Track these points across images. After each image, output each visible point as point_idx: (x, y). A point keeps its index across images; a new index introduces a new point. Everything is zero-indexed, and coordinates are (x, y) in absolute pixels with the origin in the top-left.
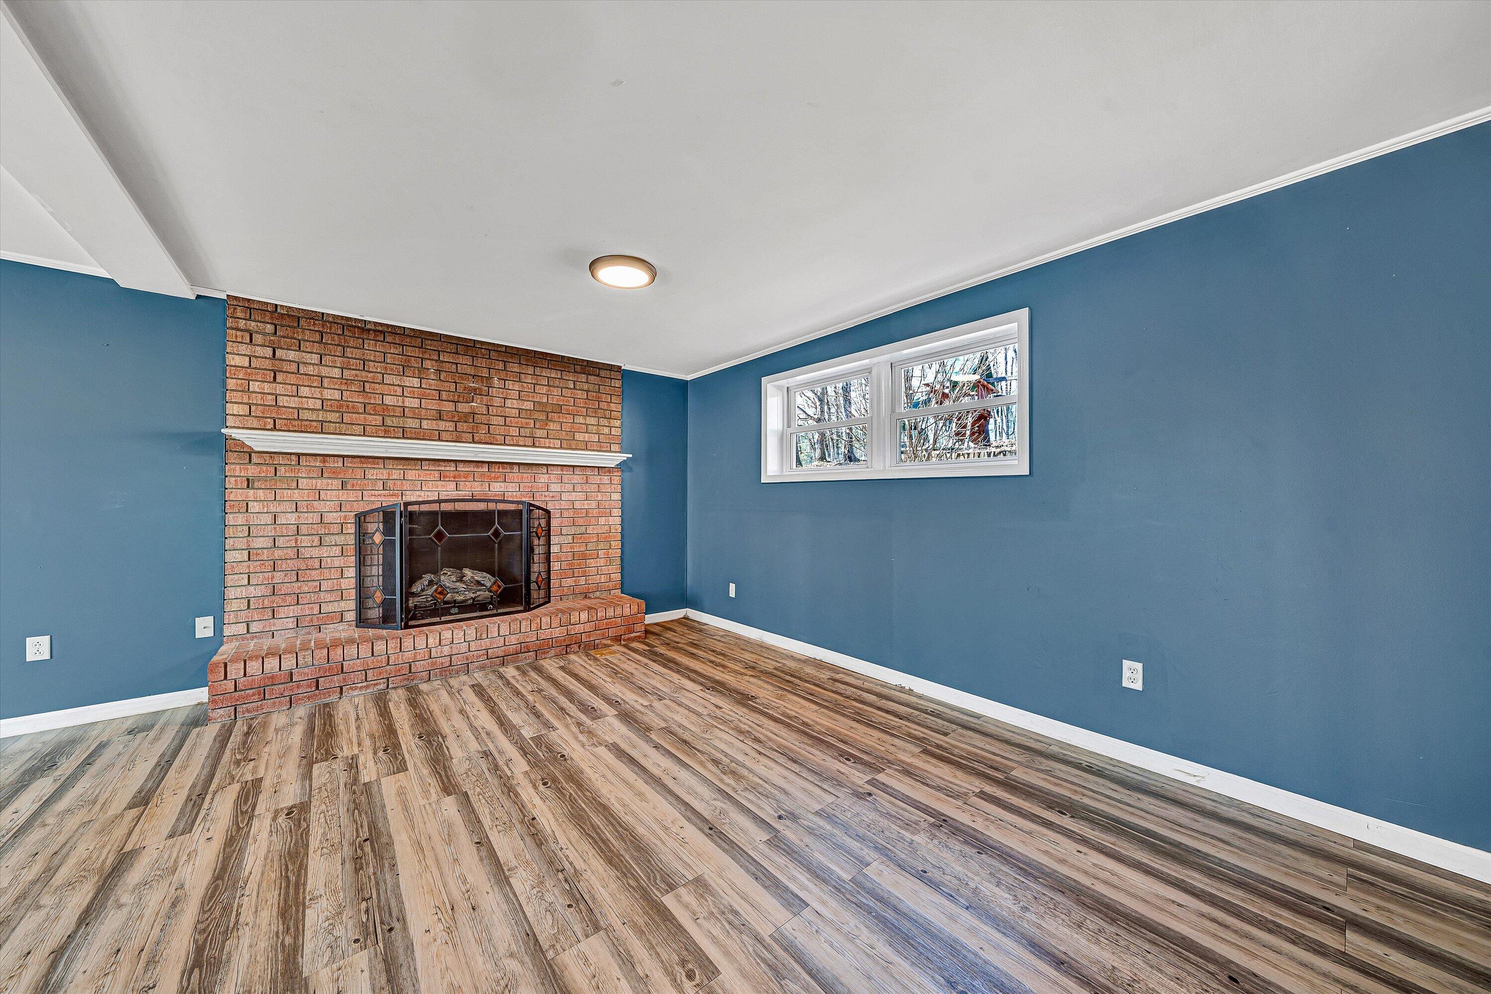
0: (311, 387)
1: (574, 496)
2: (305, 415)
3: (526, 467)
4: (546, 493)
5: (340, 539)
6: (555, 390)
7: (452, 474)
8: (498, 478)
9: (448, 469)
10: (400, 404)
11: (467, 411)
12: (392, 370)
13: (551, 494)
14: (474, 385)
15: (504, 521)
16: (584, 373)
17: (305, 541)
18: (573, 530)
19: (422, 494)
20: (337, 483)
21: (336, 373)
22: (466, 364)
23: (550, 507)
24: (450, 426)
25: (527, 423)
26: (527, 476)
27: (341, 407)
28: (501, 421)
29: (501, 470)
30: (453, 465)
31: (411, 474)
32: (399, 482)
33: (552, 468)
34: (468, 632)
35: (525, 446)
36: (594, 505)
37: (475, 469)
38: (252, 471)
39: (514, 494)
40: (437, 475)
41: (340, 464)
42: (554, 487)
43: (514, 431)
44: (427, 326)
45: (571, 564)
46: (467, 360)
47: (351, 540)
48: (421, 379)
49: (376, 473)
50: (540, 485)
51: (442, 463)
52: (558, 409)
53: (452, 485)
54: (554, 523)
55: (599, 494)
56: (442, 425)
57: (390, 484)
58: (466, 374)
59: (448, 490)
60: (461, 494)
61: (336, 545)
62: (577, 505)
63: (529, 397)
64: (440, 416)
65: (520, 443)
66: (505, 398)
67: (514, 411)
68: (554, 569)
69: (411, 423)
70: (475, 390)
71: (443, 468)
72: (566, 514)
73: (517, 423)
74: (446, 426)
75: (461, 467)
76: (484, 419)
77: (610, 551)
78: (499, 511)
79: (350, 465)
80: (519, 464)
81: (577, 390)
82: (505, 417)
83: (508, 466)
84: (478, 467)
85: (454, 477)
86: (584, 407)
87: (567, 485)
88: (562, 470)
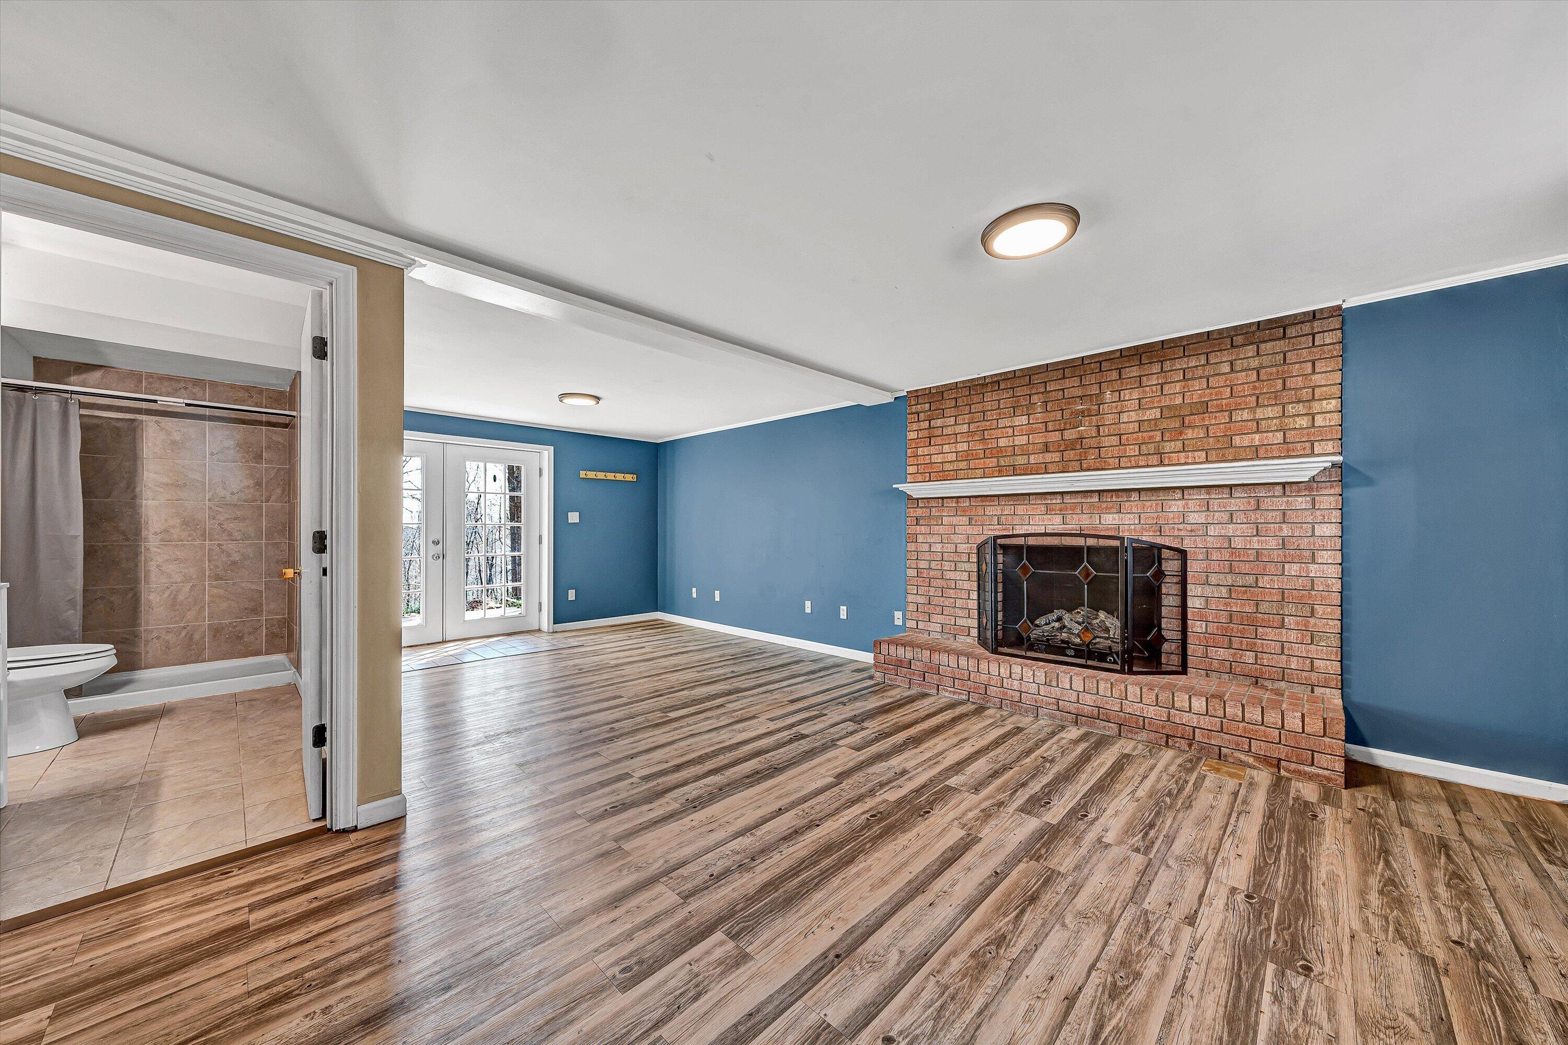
0: (950, 444)
1: (1230, 530)
2: (948, 467)
3: (1149, 493)
4: (1181, 526)
5: (967, 566)
6: (1196, 383)
7: (1058, 507)
8: (1111, 508)
9: (1054, 501)
10: (1011, 444)
11: (1074, 437)
12: (1005, 414)
13: (1189, 527)
14: (1081, 407)
15: (1096, 560)
16: (1252, 344)
17: (947, 566)
18: (1229, 579)
19: (1030, 528)
20: (965, 520)
21: (965, 428)
22: (1073, 387)
23: (1187, 545)
24: (1056, 457)
25: (1150, 438)
26: (1151, 504)
27: (968, 456)
28: (1114, 440)
29: (1114, 499)
30: (1059, 497)
31: (1021, 510)
32: (1010, 518)
33: (1191, 491)
34: (1037, 673)
35: (1148, 466)
36: (1273, 543)
37: (1083, 500)
38: (919, 512)
39: (1132, 527)
40: (1043, 508)
41: (968, 504)
42: (1193, 518)
43: (1132, 450)
44: (1037, 361)
45: (1226, 629)
46: (1076, 382)
47: (974, 568)
48: (1029, 415)
49: (993, 510)
50: (1171, 515)
51: (1048, 497)
52: (1204, 408)
53: (1058, 519)
54: (1194, 567)
55: (1284, 526)
56: (1049, 457)
57: (1003, 519)
58: (1073, 397)
59: (1054, 523)
60: (1068, 528)
61: (965, 571)
62: (1238, 543)
63: (1153, 402)
64: (1046, 448)
65: (1141, 464)
66: (1119, 413)
67: (1131, 426)
68: (1195, 630)
69: (1021, 460)
70: (1083, 412)
71: (1049, 502)
72: (1215, 555)
73: (1136, 439)
74: (1052, 457)
75: (1068, 499)
76: (1093, 443)
77: (1312, 620)
78: (1089, 548)
79: (974, 504)
80: (1139, 490)
81: (1237, 372)
82: (1120, 435)
83: (1124, 494)
84: (1086, 497)
85: (1061, 510)
86: (1251, 395)
87: (1217, 514)
88: (1208, 493)
